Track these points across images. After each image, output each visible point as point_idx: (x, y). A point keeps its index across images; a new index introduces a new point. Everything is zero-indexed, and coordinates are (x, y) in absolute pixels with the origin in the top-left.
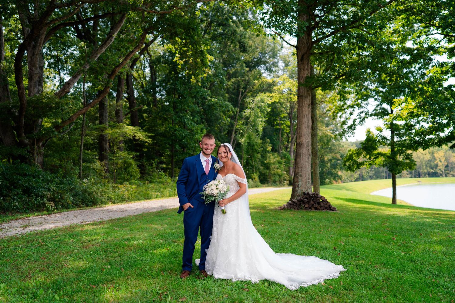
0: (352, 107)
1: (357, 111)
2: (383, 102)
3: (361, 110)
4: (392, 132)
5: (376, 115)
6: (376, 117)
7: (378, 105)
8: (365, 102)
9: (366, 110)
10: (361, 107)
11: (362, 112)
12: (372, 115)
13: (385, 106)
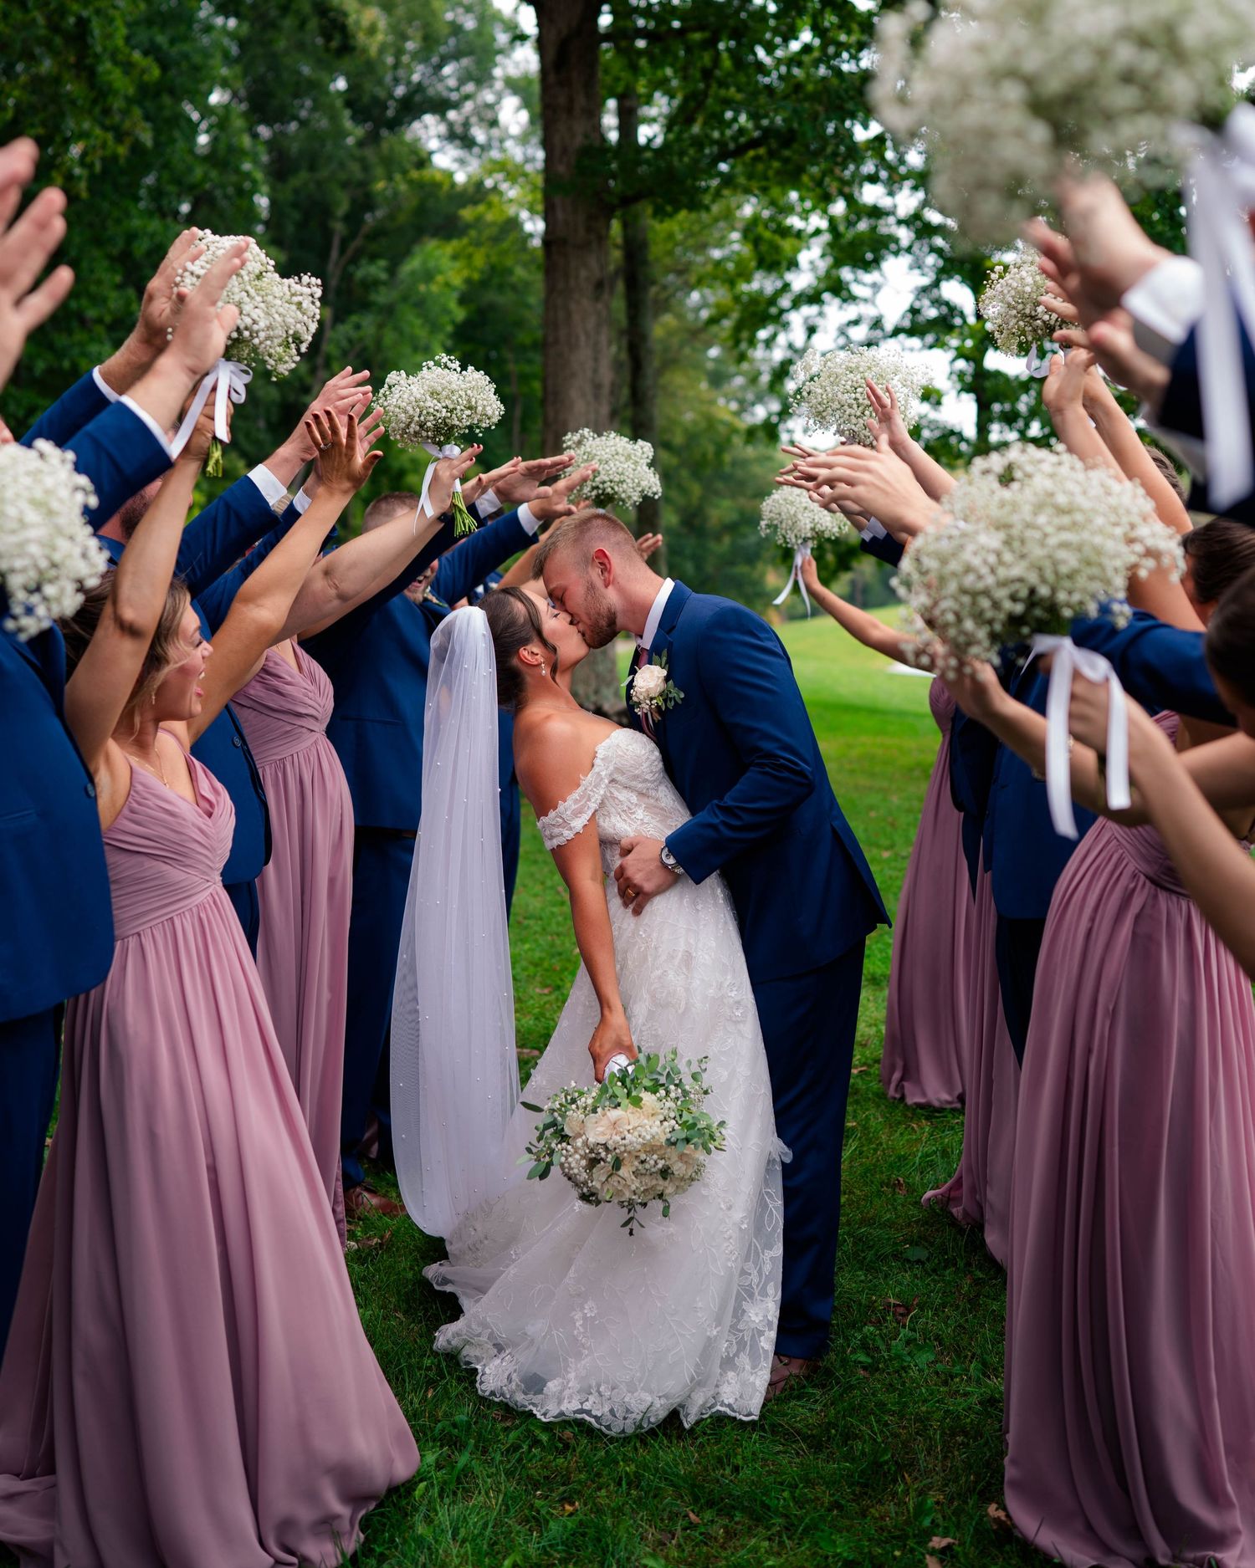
0: (813, 298)
1: (835, 313)
2: (943, 273)
3: (852, 311)
4: (983, 407)
5: (912, 331)
6: (915, 342)
7: (924, 290)
8: (868, 278)
9: (869, 311)
10: (850, 298)
11: (856, 322)
12: (897, 332)
13: (956, 292)
